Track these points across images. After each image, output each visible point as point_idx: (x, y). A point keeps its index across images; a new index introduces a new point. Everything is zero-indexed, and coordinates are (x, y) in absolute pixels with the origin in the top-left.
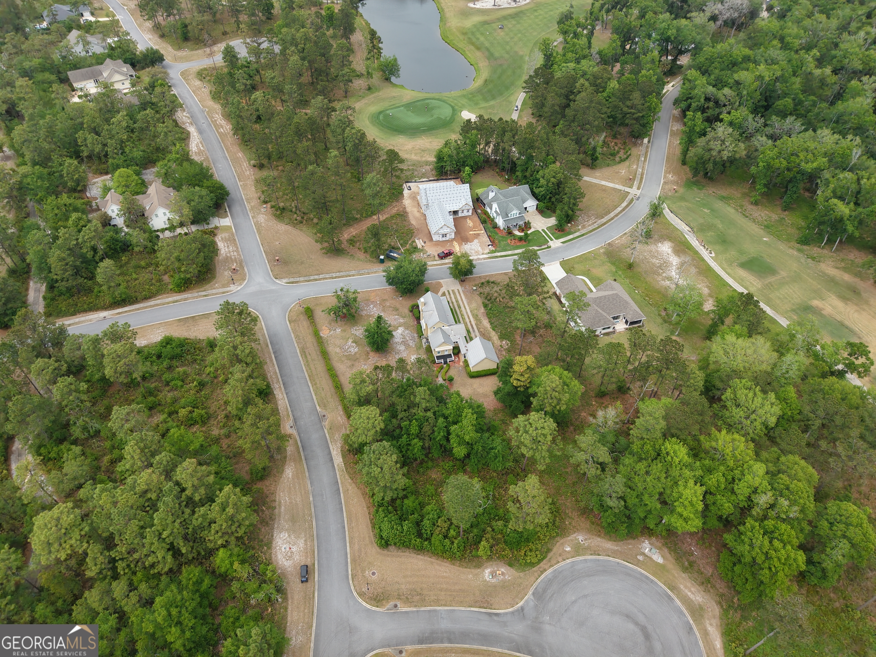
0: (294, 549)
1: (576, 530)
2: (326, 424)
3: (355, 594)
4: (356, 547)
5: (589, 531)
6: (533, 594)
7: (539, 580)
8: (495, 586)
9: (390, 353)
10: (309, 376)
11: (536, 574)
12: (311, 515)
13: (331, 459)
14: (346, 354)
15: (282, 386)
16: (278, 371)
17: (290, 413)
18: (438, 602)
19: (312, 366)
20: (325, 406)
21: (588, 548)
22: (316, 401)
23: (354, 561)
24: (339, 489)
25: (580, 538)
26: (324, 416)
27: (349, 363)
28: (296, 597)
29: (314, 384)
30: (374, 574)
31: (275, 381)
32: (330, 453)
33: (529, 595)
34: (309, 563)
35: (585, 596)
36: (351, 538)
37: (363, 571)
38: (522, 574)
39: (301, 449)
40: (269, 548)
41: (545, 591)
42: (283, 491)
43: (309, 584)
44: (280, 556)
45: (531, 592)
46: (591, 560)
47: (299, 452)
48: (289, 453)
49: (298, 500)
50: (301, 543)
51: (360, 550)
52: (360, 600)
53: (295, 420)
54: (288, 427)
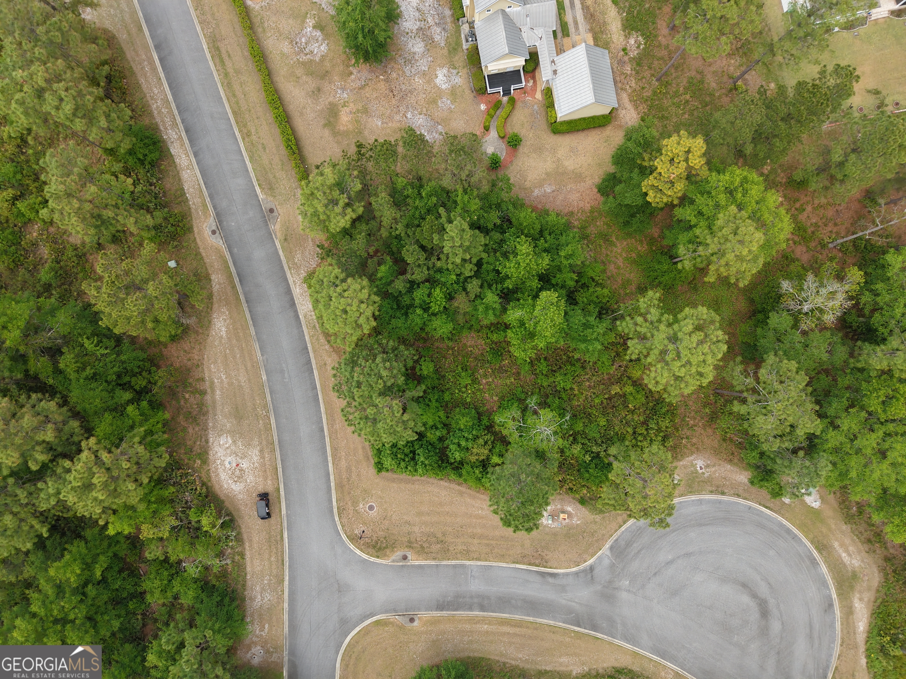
0: (245, 465)
1: (697, 449)
2: (277, 227)
3: (344, 537)
4: (343, 464)
5: (716, 452)
6: (611, 548)
7: (623, 529)
8: (555, 534)
9: (393, 59)
10: (234, 113)
11: (620, 520)
12: (265, 406)
13: (292, 304)
14: (303, 58)
15: (183, 134)
16: (170, 97)
17: (208, 200)
18: (467, 554)
19: (236, 87)
20: (271, 189)
21: (709, 481)
22: (252, 175)
23: (340, 486)
24: (309, 362)
25: (700, 463)
26: (271, 211)
27: (311, 83)
28: (255, 539)
29: (246, 135)
30: (371, 508)
31: (169, 123)
32: (289, 291)
33: (605, 549)
34: (269, 488)
35: (688, 555)
36: (335, 450)
37: (355, 503)
38: (598, 518)
39: (236, 280)
40: (205, 462)
41: (629, 544)
42: (215, 362)
43: (273, 520)
44: (223, 476)
45: (607, 546)
46: (709, 501)
47: (234, 287)
48: (216, 288)
49: (243, 379)
50: (255, 454)
51: (349, 469)
52: (352, 547)
53: (219, 216)
54: (207, 232)
